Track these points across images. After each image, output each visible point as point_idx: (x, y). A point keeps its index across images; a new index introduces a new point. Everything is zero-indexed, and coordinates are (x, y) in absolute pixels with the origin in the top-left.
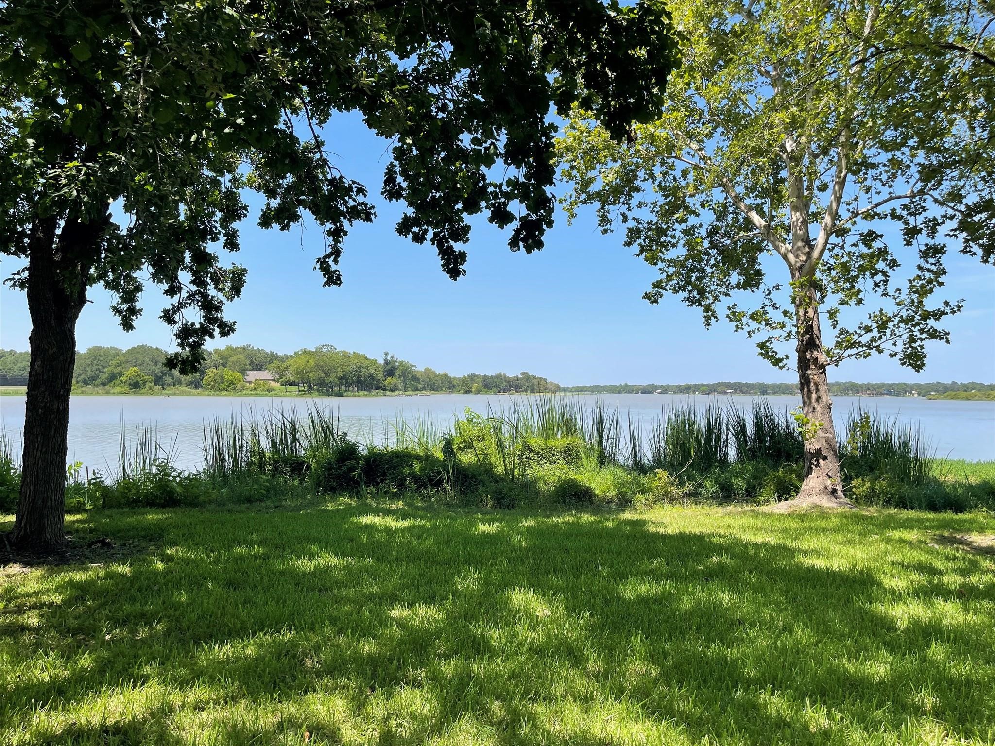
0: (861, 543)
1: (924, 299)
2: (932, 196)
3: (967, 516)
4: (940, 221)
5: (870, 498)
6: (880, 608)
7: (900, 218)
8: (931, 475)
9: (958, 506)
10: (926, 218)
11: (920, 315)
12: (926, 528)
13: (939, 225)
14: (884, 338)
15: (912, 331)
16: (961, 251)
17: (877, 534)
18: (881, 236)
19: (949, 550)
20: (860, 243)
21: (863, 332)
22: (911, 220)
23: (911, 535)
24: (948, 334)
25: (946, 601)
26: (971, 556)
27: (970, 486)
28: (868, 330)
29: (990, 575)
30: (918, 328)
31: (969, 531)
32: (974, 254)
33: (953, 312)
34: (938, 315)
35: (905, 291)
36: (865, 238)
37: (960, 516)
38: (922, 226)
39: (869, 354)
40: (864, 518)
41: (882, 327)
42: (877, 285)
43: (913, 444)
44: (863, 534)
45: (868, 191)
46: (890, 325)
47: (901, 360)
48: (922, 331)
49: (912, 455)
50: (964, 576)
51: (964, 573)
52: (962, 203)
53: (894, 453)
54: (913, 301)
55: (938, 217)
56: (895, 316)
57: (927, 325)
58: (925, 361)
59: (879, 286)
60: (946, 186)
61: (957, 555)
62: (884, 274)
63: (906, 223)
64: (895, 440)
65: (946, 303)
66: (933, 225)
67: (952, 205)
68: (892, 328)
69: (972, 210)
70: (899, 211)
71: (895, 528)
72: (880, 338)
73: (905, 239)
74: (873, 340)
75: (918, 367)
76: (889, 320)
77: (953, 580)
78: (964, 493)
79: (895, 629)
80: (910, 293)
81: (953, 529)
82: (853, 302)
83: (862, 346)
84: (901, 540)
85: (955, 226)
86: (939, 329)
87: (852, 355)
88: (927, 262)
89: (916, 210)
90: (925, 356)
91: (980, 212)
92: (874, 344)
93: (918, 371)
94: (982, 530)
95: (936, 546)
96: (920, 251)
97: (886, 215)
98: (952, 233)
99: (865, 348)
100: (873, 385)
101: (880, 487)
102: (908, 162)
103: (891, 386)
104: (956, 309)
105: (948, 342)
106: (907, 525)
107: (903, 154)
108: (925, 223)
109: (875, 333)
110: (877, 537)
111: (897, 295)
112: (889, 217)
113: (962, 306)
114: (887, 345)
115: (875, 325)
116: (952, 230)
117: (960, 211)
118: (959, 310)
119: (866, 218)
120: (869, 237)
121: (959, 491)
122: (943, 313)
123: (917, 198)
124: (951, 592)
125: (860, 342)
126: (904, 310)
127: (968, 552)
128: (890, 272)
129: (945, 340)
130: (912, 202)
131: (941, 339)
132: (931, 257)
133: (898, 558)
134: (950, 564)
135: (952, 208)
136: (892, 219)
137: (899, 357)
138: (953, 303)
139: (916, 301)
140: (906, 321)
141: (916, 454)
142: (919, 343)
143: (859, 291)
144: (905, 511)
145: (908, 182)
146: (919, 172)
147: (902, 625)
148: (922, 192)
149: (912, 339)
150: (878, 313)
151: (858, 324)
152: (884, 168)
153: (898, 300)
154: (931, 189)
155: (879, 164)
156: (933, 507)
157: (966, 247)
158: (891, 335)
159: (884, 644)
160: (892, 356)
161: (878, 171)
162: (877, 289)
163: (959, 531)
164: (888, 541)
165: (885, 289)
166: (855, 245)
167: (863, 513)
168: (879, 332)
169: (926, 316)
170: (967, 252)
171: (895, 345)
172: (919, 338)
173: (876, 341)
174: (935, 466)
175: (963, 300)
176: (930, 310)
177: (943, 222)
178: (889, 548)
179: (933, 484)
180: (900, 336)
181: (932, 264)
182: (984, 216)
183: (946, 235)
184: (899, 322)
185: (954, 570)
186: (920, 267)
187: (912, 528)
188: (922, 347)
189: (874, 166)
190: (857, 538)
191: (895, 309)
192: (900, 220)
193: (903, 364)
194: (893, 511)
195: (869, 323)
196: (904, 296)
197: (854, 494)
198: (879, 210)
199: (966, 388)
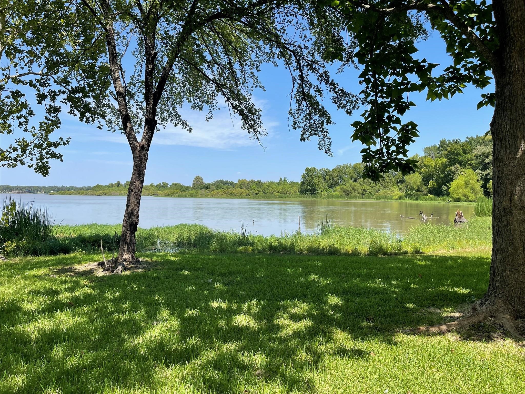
0: (9, 282)
1: (49, 135)
2: (53, 77)
3: (71, 255)
4: (58, 93)
5: (16, 252)
6: (20, 328)
7: (35, 86)
8: (51, 234)
9: (66, 250)
10: (50, 90)
11: (46, 144)
12: (49, 266)
13: (57, 95)
14: (25, 156)
15: (42, 153)
16: (69, 112)
17: (19, 275)
18: (24, 95)
19: (63, 277)
20: (11, 97)
21: (12, 151)
22: (41, 89)
23: (40, 272)
24: (62, 156)
25: (61, 312)
26: (74, 279)
27: (73, 238)
28: (15, 150)
29: (86, 289)
30: (45, 151)
31: (73, 263)
32: (76, 115)
33: (65, 144)
34: (56, 145)
35: (38, 128)
36: (14, 95)
37: (67, 256)
38: (48, 94)
39: (16, 165)
40: (12, 265)
41: (24, 149)
42: (21, 124)
43: (41, 218)
44: (10, 276)
45: (16, 65)
46: (29, 148)
47: (35, 169)
48: (47, 153)
49: (41, 224)
50: (71, 293)
51: (71, 290)
52: (69, 86)
53: (31, 224)
54: (42, 135)
55: (57, 91)
56: (32, 143)
57: (50, 150)
58: (49, 170)
59: (22, 125)
60: (61, 75)
61: (67, 279)
62: (26, 118)
63: (38, 90)
64: (31, 217)
65: (61, 139)
66: (53, 95)
67: (64, 85)
68: (30, 150)
69: (74, 91)
70: (34, 82)
71: (30, 269)
72: (23, 155)
73: (38, 100)
74: (18, 156)
75: (45, 174)
76: (28, 145)
77: (65, 296)
78: (69, 243)
79: (30, 342)
80: (40, 130)
81: (64, 264)
82: (6, 132)
83: (11, 160)
84: (35, 276)
85: (66, 98)
86: (57, 153)
87: (5, 165)
88: (51, 115)
89: (44, 84)
90: (49, 168)
91: (79, 93)
92: (19, 159)
93: (45, 176)
94: (80, 262)
95: (55, 276)
96: (46, 108)
97: (27, 83)
98: (64, 101)
99: (13, 161)
100: (19, 187)
101: (22, 245)
102: (40, 55)
103: (30, 187)
104: (66, 142)
105: (62, 160)
106: (38, 266)
107: (37, 49)
108: (49, 93)
109: (19, 152)
110: (19, 276)
111: (33, 130)
112: (28, 85)
113: (69, 141)
114: (27, 160)
115: (19, 147)
116: (64, 99)
117: (68, 90)
118: (67, 143)
119: (14, 82)
120: (16, 95)
121: (67, 242)
122: (59, 144)
123: (45, 77)
124: (64, 305)
125: (10, 157)
126: (37, 140)
127: (73, 276)
128: (29, 118)
129: (60, 159)
130: (42, 79)
131: (58, 158)
132: (53, 113)
133: (31, 288)
134: (63, 287)
135: (64, 87)
136: (30, 86)
137: (34, 167)
138: (65, 139)
139: (44, 135)
140: (39, 146)
141: (43, 224)
142: (45, 160)
143: (10, 126)
144: (37, 257)
145: (40, 67)
146: (45, 62)
147: (34, 337)
148: (47, 74)
149: (42, 158)
150: (21, 140)
151: (9, 146)
152: (26, 54)
153: (33, 133)
154: (52, 74)
155: (23, 51)
156: (53, 253)
157: (71, 110)
158: (29, 154)
159: (22, 357)
160: (30, 166)
161: (22, 55)
162: (21, 126)
163: (68, 264)
164: (26, 278)
165: (26, 127)
166: (8, 97)
167: (11, 262)
168: (22, 152)
169: (50, 145)
170: (72, 113)
171: (31, 160)
172: (46, 157)
173: (20, 157)
174: (53, 229)
175: (70, 138)
176: (52, 142)
177: (59, 94)
178: (27, 282)
179: (52, 239)
180: (35, 155)
181: (53, 117)
182: (80, 95)
183: (61, 102)
184: (34, 147)
185: (65, 290)
186: (46, 118)
187: (41, 267)
188: (47, 162)
189: (20, 52)
190: (6, 279)
191: (32, 138)
192: (35, 88)
193: (36, 172)
194: (29, 258)
195: (15, 145)
196: (37, 131)
197: (6, 251)
198: (22, 78)
199: (69, 189)
